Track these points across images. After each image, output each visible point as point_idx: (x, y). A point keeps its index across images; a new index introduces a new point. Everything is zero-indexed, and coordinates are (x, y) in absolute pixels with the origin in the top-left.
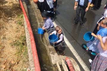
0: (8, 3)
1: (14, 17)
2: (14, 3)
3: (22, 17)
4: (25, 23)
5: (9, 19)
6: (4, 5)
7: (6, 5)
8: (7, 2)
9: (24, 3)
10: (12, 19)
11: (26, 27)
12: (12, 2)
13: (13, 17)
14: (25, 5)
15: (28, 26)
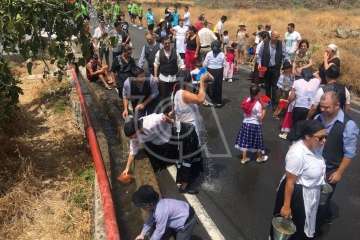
0: (51, 133)
1: (63, 179)
2: (69, 132)
3: (87, 179)
4: (98, 202)
5: (47, 185)
6: (35, 138)
7: (42, 137)
8: (46, 129)
9: (100, 133)
10: (56, 183)
11: (99, 216)
12: (62, 131)
13: (59, 177)
14: (103, 141)
15: (106, 215)
